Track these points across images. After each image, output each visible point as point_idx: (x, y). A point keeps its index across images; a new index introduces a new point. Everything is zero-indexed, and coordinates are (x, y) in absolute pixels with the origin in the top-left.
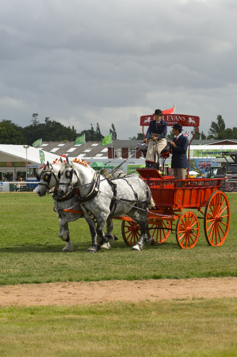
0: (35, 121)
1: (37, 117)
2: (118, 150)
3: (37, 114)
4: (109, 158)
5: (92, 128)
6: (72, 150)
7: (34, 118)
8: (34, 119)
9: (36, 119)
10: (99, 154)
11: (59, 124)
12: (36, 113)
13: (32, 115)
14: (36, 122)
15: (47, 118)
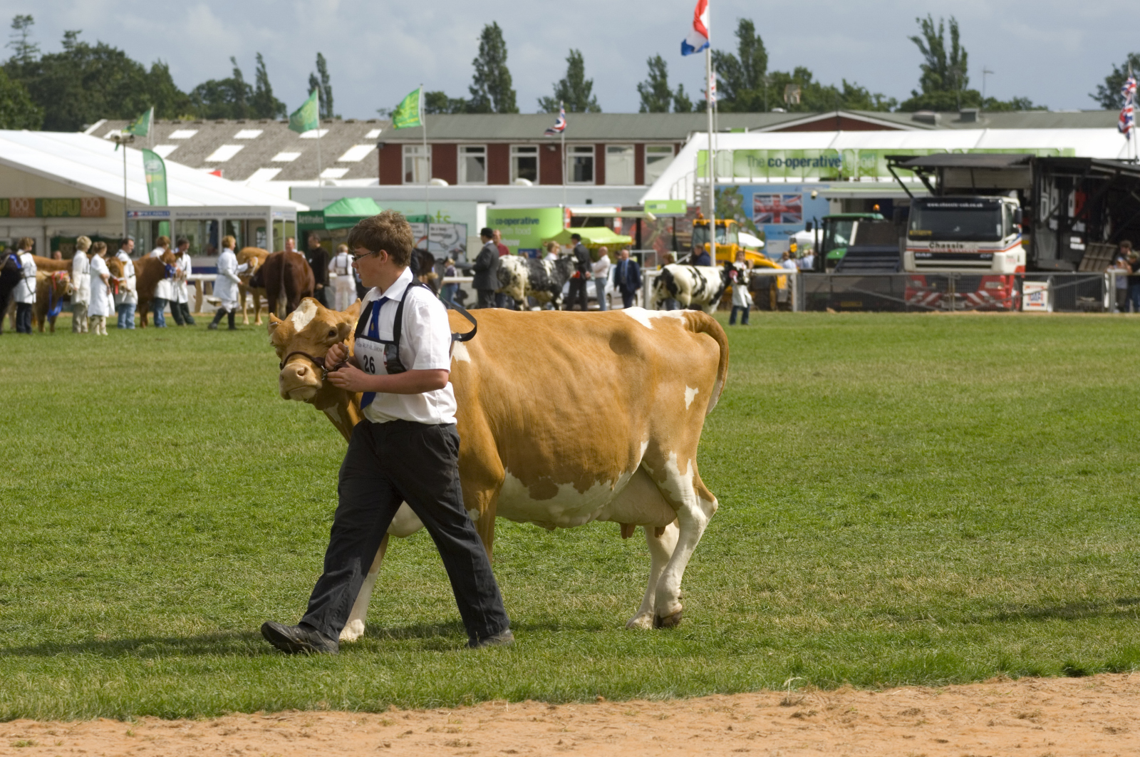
0: (22, 43)
1: (30, 27)
2: (416, 151)
3: (29, 19)
4: (382, 182)
5: (237, 72)
6: (224, 153)
7: (20, 32)
8: (20, 38)
9: (25, 36)
10: (331, 166)
11: (121, 54)
12: (25, 14)
13: (11, 22)
14: (26, 47)
15: (68, 35)
